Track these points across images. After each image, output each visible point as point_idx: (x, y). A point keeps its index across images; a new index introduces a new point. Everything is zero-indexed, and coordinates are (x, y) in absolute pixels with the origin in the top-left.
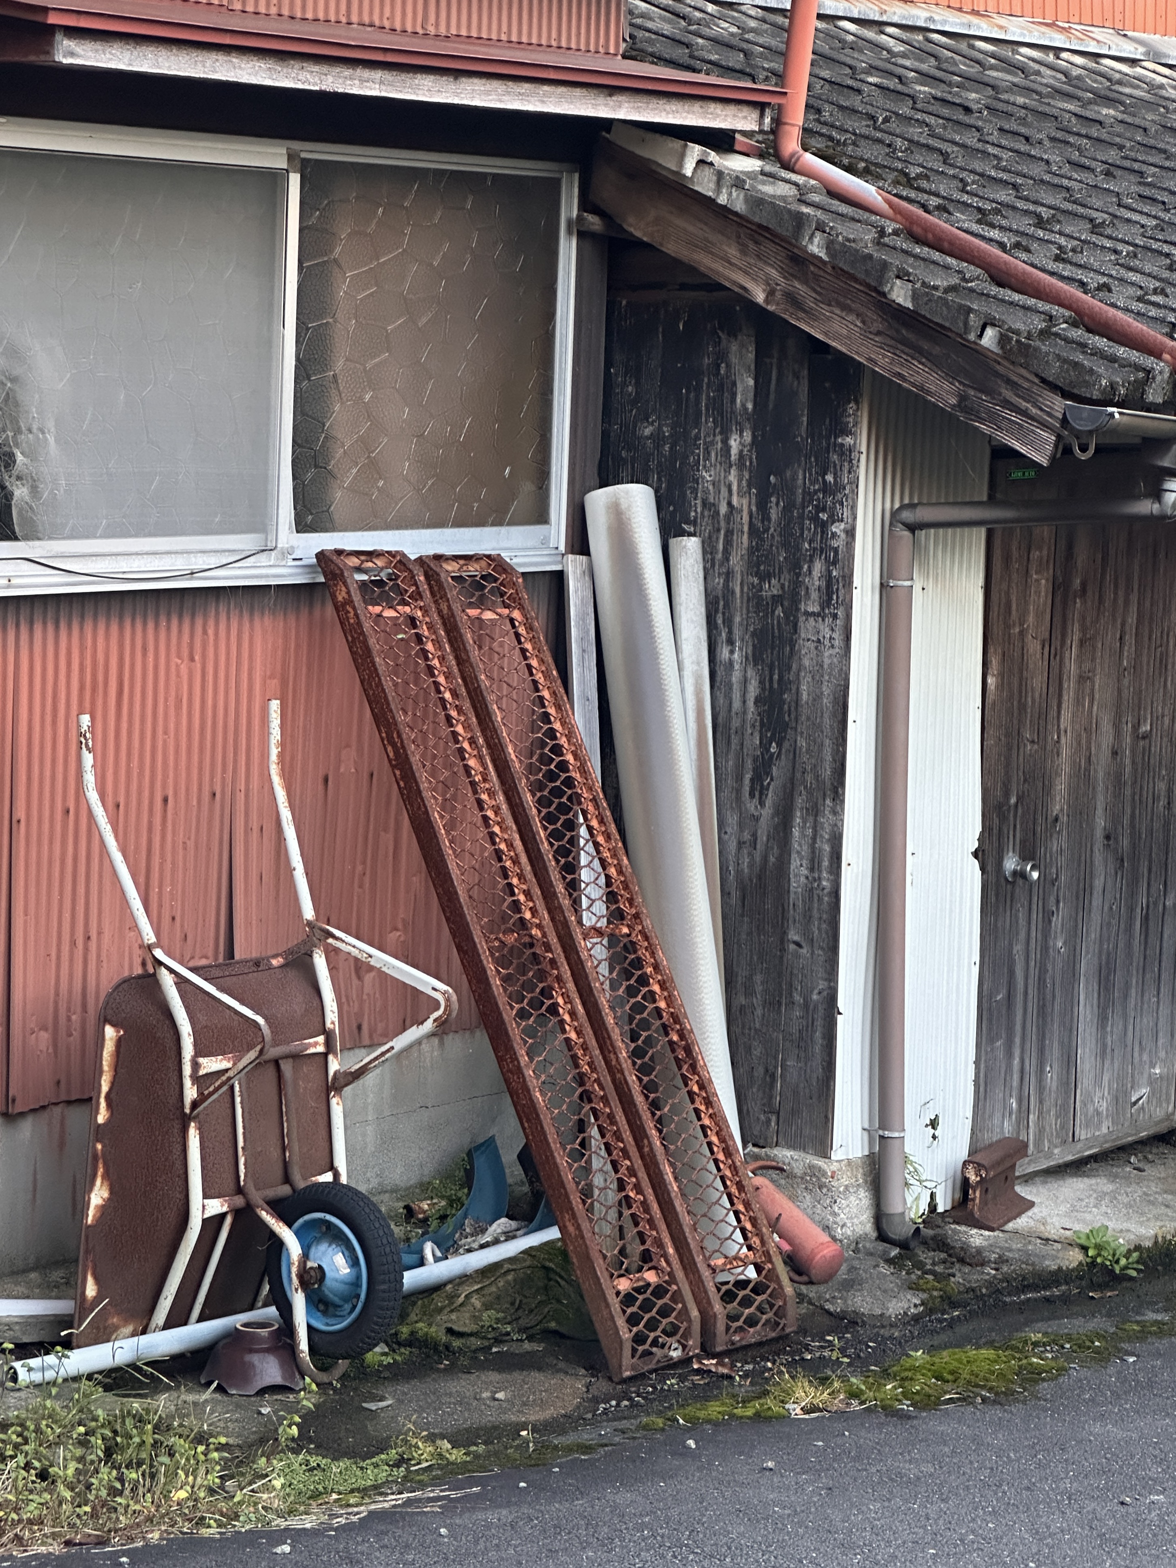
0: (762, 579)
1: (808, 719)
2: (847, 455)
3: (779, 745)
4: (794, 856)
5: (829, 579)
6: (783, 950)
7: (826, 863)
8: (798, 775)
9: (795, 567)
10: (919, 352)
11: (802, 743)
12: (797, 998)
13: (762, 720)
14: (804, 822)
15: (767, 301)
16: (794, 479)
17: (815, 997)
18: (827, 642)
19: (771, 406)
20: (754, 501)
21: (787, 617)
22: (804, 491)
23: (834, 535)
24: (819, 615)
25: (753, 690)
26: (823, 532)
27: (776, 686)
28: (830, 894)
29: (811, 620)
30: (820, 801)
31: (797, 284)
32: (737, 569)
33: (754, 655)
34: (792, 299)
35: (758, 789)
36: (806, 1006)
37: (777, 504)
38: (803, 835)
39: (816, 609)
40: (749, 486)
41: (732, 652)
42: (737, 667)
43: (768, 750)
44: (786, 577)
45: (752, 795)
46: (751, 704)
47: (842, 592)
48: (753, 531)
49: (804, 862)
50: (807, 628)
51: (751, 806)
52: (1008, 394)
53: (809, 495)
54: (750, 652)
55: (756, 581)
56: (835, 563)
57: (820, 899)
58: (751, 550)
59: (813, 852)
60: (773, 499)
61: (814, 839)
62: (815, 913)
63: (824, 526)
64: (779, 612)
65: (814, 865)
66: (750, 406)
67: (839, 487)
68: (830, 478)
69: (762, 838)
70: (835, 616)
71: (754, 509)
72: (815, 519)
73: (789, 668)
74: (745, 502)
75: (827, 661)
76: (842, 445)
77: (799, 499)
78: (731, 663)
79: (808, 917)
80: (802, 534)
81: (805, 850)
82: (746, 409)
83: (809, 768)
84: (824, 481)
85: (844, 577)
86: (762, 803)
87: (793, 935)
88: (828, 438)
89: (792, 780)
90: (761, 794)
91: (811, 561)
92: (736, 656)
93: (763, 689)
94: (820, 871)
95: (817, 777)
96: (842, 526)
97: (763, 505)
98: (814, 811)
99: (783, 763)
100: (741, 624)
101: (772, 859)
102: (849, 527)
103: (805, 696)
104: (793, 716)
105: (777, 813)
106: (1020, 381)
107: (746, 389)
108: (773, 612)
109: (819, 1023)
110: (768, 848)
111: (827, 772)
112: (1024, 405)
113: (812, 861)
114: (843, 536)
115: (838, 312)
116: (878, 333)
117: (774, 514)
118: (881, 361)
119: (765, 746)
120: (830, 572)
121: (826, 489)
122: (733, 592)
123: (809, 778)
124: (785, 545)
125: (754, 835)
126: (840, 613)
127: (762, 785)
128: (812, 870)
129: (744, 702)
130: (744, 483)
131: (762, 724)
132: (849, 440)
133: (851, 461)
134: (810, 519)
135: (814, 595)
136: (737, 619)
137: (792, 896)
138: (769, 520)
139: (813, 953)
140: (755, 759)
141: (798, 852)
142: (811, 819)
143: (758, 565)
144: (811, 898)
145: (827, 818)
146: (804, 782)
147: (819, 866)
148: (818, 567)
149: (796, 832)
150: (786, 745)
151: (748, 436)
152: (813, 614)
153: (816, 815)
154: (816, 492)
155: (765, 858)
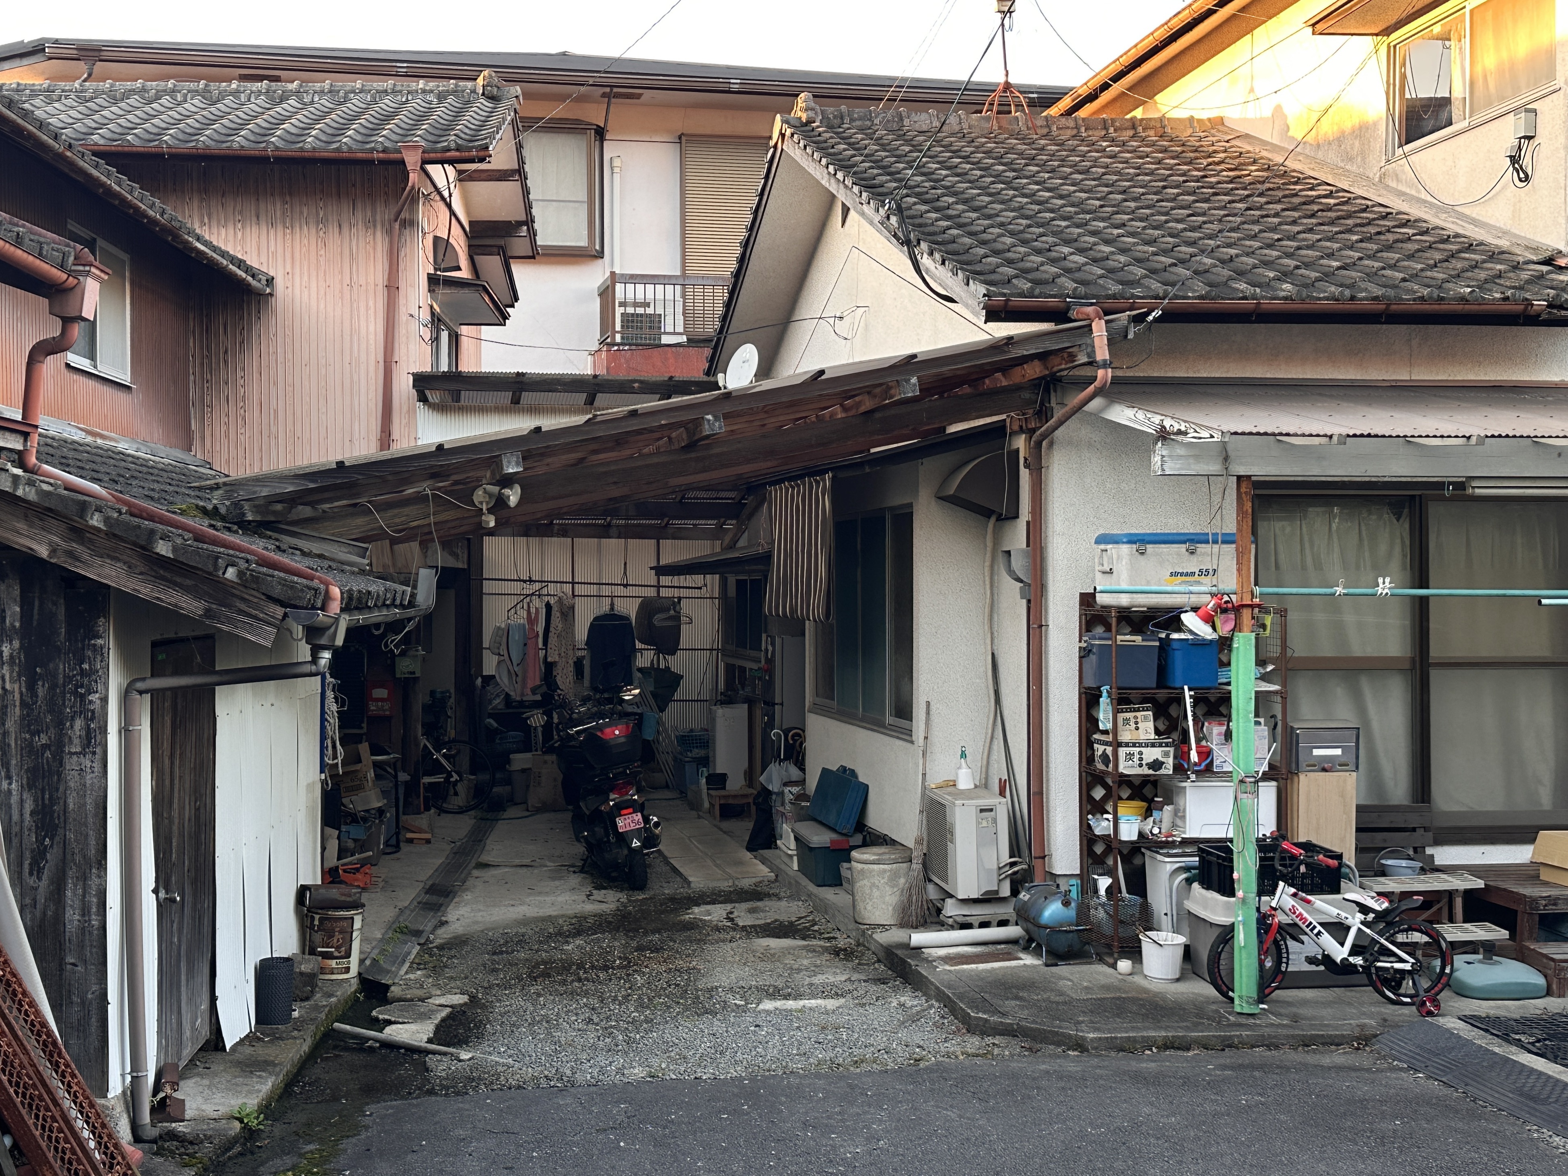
0: (33, 734)
1: (75, 820)
2: (101, 652)
3: (52, 839)
4: (67, 909)
5: (88, 730)
6: (61, 970)
7: (94, 909)
8: (69, 857)
9: (59, 724)
10: (174, 584)
11: (71, 836)
12: (75, 999)
13: (37, 826)
14: (75, 885)
15: (49, 556)
16: (57, 669)
17: (89, 996)
18: (88, 770)
19: (35, 623)
20: (23, 684)
21: (54, 757)
22: (64, 676)
23: (91, 702)
24: (80, 753)
25: (29, 806)
26: (81, 701)
27: (47, 802)
28: (98, 929)
29: (75, 758)
30: (88, 871)
31: (74, 545)
32: (12, 730)
33: (28, 784)
34: (70, 554)
35: (36, 869)
36: (83, 1003)
37: (43, 686)
38: (75, 894)
39: (78, 749)
40: (19, 675)
41: (10, 784)
42: (14, 793)
43: (42, 844)
44: (52, 732)
45: (31, 874)
46: (27, 816)
47: (98, 738)
48: (23, 704)
49: (77, 912)
50: (71, 763)
51: (31, 881)
52: (243, 606)
53: (68, 679)
54: (24, 782)
55: (28, 736)
56: (92, 719)
57: (90, 933)
58: (22, 718)
59: (84, 904)
60: (40, 683)
61: (84, 896)
62: (87, 943)
63: (82, 697)
64: (48, 754)
65: (85, 911)
66: (17, 624)
67: (93, 671)
68: (86, 666)
69: (41, 900)
70: (94, 753)
71: (24, 690)
72: (75, 693)
73: (57, 790)
74: (16, 686)
75: (89, 782)
76: (95, 645)
77: (61, 681)
78: (10, 791)
79: (81, 946)
80: (64, 704)
81: (77, 903)
82: (14, 627)
83: (76, 851)
84: (81, 669)
85: (100, 728)
86: (39, 879)
87: (70, 959)
88: (83, 641)
89: (64, 860)
90: (38, 873)
91: (73, 719)
92: (13, 786)
93: (37, 805)
94: (90, 916)
95: (84, 857)
96: (97, 695)
97: (31, 687)
98: (84, 878)
99: (55, 850)
100: (16, 765)
101: (50, 913)
102: (102, 696)
103: (71, 806)
104: (62, 820)
105: (52, 882)
106: (251, 598)
107: (13, 614)
108: (43, 755)
109: (94, 1012)
110: (46, 907)
111: (92, 852)
112: (254, 612)
113: (83, 910)
114: (98, 702)
115: (108, 561)
116: (141, 573)
117: (41, 692)
118: (144, 591)
119: (40, 841)
120: (89, 726)
121: (83, 673)
122: (9, 745)
123: (77, 858)
124: (51, 711)
125: (35, 901)
126: (98, 750)
127: (39, 867)
128: (83, 915)
129: (22, 815)
130: (15, 674)
131: (37, 827)
132: (100, 642)
133: (102, 654)
134: (71, 693)
135: (76, 741)
136: (14, 762)
137: (67, 934)
138: (37, 697)
139: (86, 968)
140: (32, 851)
141: (71, 906)
142: (81, 883)
143: (29, 726)
144: (83, 934)
145: (94, 882)
146: (73, 860)
147: (89, 912)
148: (79, 723)
149: (69, 893)
150: (57, 839)
151: (16, 644)
152: (76, 753)
153: (85, 880)
154: (74, 676)
155: (44, 914)
